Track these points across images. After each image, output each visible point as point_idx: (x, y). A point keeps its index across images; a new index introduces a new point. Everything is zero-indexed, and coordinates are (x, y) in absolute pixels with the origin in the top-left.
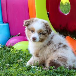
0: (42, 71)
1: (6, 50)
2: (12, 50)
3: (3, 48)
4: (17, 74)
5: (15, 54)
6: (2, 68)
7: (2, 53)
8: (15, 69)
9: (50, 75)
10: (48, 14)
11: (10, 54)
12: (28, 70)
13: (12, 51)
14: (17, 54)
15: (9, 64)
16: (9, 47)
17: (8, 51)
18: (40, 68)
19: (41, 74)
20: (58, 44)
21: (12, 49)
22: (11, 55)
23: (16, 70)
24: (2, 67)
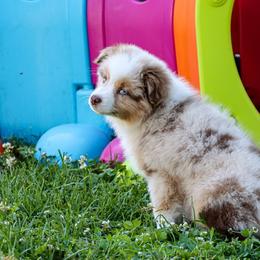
0: (215, 245)
1: (101, 175)
2: (119, 175)
3: (93, 167)
4: (136, 254)
5: (128, 188)
6: (87, 233)
7: (88, 185)
8: (129, 235)
9: (242, 258)
10: (236, 59)
11: (115, 187)
12: (169, 238)
13: (119, 179)
14: (135, 187)
15: (111, 220)
16: (112, 165)
17: (109, 179)
18: (208, 235)
19: (211, 254)
20: (201, 132)
21: (121, 171)
22: (116, 191)
23: (133, 240)
24: (88, 229)
